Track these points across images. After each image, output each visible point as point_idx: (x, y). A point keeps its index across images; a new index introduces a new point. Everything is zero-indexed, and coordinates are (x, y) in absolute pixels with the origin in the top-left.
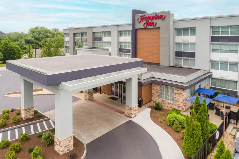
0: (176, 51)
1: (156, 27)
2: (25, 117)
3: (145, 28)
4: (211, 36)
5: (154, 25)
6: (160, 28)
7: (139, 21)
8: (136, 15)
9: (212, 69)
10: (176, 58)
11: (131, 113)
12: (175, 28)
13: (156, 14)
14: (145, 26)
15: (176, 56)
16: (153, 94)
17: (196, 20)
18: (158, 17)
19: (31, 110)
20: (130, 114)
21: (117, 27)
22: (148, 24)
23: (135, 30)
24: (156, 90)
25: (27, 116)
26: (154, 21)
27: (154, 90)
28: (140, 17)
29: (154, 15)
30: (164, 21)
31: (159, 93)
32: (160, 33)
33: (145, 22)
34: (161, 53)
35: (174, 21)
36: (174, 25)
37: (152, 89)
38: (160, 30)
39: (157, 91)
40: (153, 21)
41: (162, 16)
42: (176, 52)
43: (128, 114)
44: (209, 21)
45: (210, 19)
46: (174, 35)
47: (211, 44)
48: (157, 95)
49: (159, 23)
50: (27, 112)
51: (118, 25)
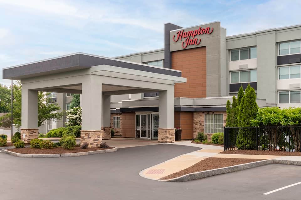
0: (230, 83)
1: (200, 45)
2: (28, 140)
3: (185, 50)
4: (278, 57)
5: (198, 42)
6: (206, 46)
7: (176, 39)
8: (170, 31)
9: (279, 103)
10: (230, 94)
11: (166, 136)
12: (229, 50)
13: (200, 27)
14: (185, 45)
15: (230, 91)
16: (195, 128)
17: (257, 35)
18: (203, 31)
19: (35, 132)
20: (164, 139)
21: (140, 57)
22: (189, 42)
23: (169, 54)
24: (200, 122)
25: (30, 139)
26: (198, 37)
27: (197, 124)
28: (178, 33)
29: (198, 29)
30: (211, 35)
31: (203, 125)
32: (206, 54)
33: (184, 40)
34: (208, 83)
35: (227, 39)
36: (227, 46)
37: (194, 122)
38: (206, 50)
39: (201, 124)
40: (196, 37)
41: (208, 29)
42: (230, 85)
43: (162, 139)
44: (275, 34)
45: (275, 32)
46: (227, 60)
47: (278, 67)
48: (201, 129)
49: (204, 40)
50: (31, 134)
51: (142, 54)
